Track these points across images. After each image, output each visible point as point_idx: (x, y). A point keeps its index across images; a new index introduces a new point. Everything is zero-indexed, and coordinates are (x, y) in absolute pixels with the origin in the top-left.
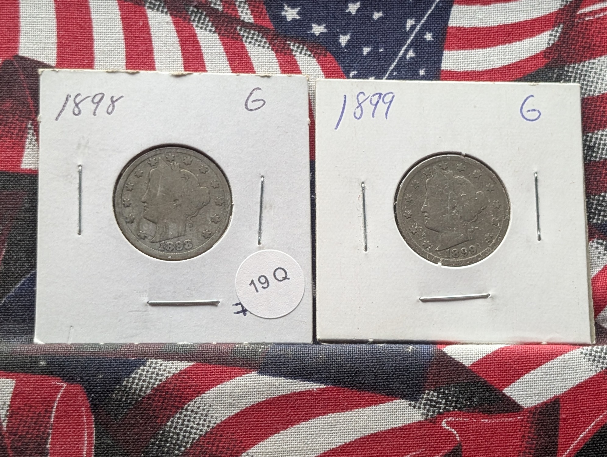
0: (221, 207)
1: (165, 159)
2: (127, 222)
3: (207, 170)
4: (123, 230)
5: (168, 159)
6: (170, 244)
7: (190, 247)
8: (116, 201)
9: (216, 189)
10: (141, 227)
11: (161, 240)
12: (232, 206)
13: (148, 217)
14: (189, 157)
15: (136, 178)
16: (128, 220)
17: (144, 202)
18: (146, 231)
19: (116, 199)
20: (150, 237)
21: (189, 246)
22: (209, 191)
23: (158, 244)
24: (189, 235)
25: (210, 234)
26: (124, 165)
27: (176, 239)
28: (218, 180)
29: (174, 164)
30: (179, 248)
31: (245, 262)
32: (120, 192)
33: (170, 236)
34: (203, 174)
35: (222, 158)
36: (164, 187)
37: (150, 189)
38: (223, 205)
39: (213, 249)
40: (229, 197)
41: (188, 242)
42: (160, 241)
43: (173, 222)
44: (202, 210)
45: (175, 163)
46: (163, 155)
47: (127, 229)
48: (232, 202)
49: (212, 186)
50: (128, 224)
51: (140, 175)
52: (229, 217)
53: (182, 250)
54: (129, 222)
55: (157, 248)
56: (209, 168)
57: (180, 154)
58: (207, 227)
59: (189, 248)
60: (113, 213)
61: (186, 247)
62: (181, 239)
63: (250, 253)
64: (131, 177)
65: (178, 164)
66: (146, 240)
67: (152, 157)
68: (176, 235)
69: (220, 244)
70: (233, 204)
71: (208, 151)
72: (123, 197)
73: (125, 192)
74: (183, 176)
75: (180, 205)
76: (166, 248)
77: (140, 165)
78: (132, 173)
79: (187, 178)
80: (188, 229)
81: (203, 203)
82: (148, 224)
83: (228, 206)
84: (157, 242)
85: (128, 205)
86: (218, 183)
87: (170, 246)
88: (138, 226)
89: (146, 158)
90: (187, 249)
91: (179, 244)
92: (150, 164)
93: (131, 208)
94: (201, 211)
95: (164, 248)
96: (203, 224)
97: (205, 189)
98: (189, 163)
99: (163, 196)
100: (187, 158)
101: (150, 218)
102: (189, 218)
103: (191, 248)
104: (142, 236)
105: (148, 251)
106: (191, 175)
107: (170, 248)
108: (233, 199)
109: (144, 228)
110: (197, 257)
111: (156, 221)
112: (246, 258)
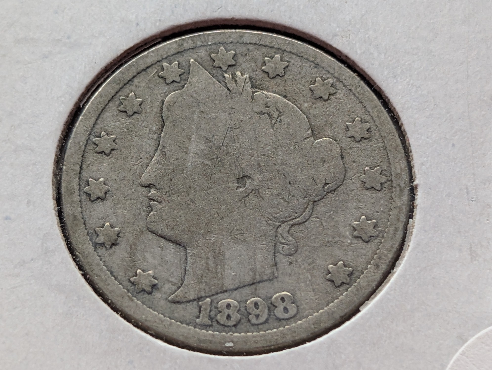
0: (379, 194)
1: (208, 63)
2: (96, 245)
3: (332, 90)
4: (87, 267)
5: (216, 64)
6: (228, 306)
7: (292, 310)
8: (64, 185)
9: (363, 145)
10: (138, 256)
11: (203, 294)
12: (413, 190)
13: (161, 228)
14: (278, 56)
15: (123, 119)
16: (101, 239)
17: (149, 186)
18: (155, 268)
19: (65, 178)
20: (167, 287)
21: (286, 310)
22: (341, 148)
23: (192, 308)
24: (287, 279)
25: (351, 274)
26: (87, 80)
27: (247, 290)
28: (367, 118)
29: (234, 76)
30: (257, 316)
31: (463, 354)
32: (77, 158)
33: (228, 283)
34: (320, 104)
35: (376, 54)
36: (207, 140)
37: (164, 147)
38: (385, 190)
39: (362, 318)
40: (403, 164)
41: (283, 299)
42: (199, 299)
43: (237, 241)
44: (321, 203)
45: (238, 73)
46: (202, 53)
47: (98, 265)
48: (411, 178)
49: (349, 134)
50: (101, 251)
51: (135, 109)
52: (407, 223)
53: (266, 322)
54: (102, 245)
55: (188, 317)
56: (339, 85)
57: (251, 47)
58: (338, 253)
59: (286, 316)
60: (55, 220)
61: (279, 312)
62: (264, 288)
63: (477, 328)
64: (107, 114)
65: (247, 76)
66: (157, 295)
67: (169, 58)
68: (248, 279)
69: (381, 301)
70: (415, 183)
71: (335, 35)
72: (84, 173)
73: (91, 157)
74: (265, 110)
75: (256, 191)
76: (219, 317)
77: (136, 80)
78: (111, 104)
79: (275, 115)
80: (283, 261)
81: (326, 184)
82: (162, 248)
83: (401, 190)
84: (189, 301)
85: (101, 195)
86: (367, 125)
87: (230, 312)
88: (132, 254)
89: (149, 61)
90: (279, 320)
91: (256, 305)
92: (164, 78)
93: (108, 203)
94: (321, 208)
95: (211, 318)
96: (328, 244)
97: (330, 143)
98: (281, 71)
99: (204, 165)
100: (272, 58)
101: (167, 232)
102: (285, 227)
103: (295, 316)
104: (145, 283)
105: (161, 329)
106: (287, 106)
107: (229, 317)
108: (416, 170)
109: (150, 260)
110: (313, 342)
111: (185, 238)
112: (466, 341)
